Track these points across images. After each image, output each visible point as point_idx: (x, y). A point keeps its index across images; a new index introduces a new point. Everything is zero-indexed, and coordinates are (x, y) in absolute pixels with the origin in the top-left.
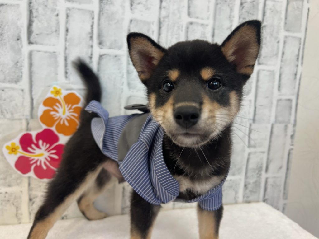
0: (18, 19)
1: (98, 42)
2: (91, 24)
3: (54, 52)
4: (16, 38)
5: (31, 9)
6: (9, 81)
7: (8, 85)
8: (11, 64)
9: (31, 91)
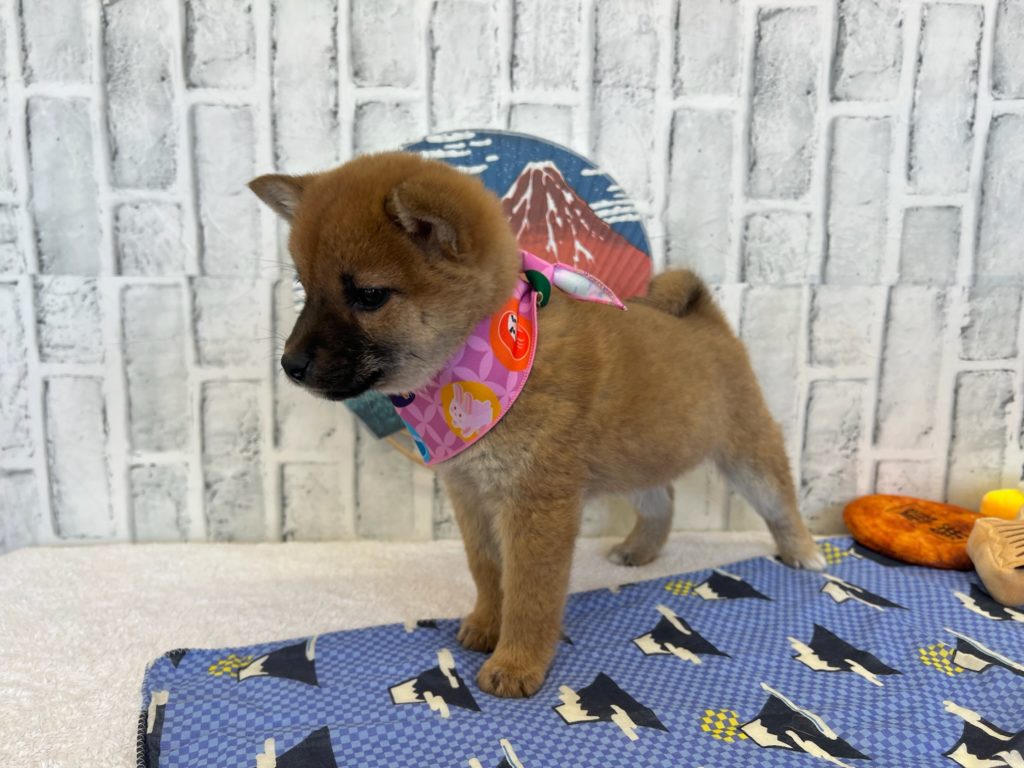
0: (812, 43)
1: (991, 83)
2: (977, 39)
3: (887, 117)
4: (803, 90)
5: (842, 15)
6: (781, 195)
7: (776, 203)
8: (789, 152)
9: (827, 216)
